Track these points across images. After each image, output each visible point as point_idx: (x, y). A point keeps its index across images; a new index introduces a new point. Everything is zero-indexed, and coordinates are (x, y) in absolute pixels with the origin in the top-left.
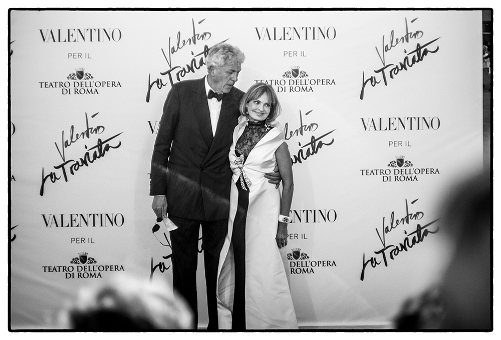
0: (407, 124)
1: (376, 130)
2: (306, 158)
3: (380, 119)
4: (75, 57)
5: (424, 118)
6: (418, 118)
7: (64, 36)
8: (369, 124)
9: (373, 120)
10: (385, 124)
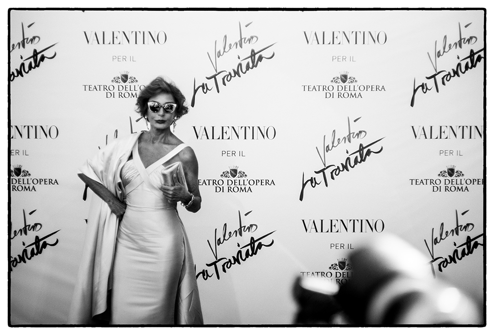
0: (459, 132)
1: (426, 138)
2: (354, 165)
3: (431, 127)
4: (119, 60)
5: (476, 127)
6: (471, 127)
7: (108, 38)
8: (419, 132)
9: (423, 128)
10: (436, 133)
